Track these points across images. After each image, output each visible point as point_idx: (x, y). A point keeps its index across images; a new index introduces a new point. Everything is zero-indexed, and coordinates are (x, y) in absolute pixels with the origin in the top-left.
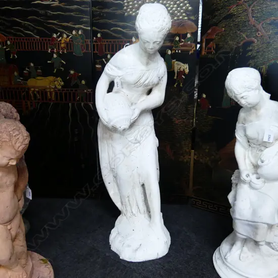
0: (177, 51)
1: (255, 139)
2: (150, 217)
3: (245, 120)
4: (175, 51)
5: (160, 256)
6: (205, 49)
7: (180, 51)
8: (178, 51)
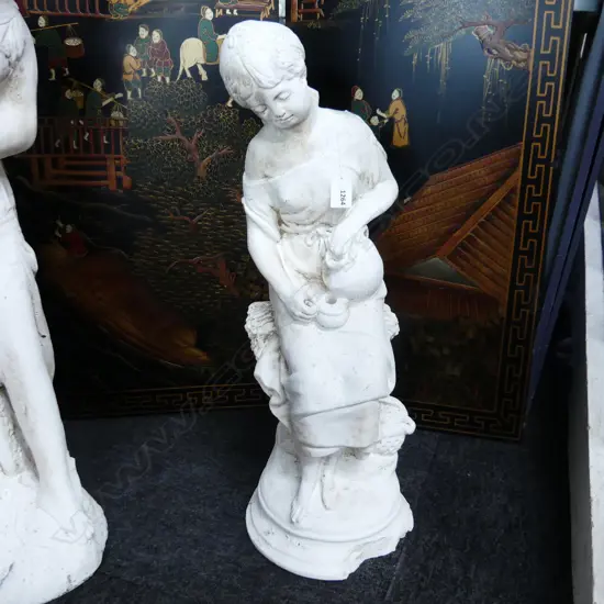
0: (228, 12)
1: (303, 209)
2: (37, 475)
3: (271, 164)
4: (224, 12)
5: (78, 581)
6: (299, 7)
7: (235, 12)
8: (232, 11)
